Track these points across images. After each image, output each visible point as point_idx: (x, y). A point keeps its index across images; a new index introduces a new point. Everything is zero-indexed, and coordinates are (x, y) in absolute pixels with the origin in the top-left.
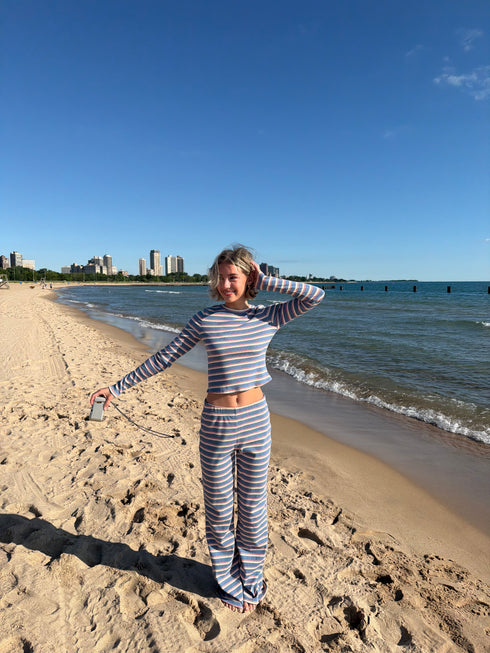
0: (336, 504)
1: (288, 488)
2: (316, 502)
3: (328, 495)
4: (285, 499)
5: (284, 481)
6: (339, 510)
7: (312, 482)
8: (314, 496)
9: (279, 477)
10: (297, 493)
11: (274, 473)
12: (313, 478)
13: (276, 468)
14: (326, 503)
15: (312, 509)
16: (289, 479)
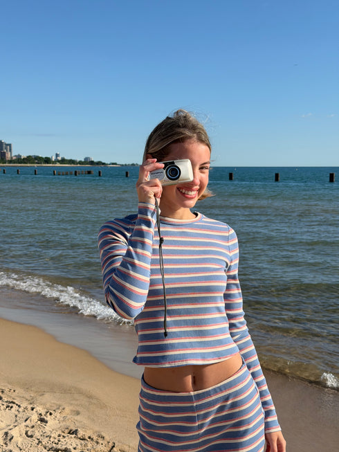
0: (107, 438)
1: (48, 428)
2: (84, 439)
3: (97, 429)
4: (45, 441)
5: (42, 420)
6: (111, 445)
7: (78, 418)
8: (81, 433)
9: (35, 417)
10: (59, 432)
11: (29, 412)
12: (78, 413)
13: (30, 407)
14: (95, 438)
15: (79, 447)
16: (48, 418)
